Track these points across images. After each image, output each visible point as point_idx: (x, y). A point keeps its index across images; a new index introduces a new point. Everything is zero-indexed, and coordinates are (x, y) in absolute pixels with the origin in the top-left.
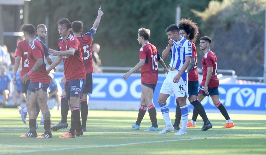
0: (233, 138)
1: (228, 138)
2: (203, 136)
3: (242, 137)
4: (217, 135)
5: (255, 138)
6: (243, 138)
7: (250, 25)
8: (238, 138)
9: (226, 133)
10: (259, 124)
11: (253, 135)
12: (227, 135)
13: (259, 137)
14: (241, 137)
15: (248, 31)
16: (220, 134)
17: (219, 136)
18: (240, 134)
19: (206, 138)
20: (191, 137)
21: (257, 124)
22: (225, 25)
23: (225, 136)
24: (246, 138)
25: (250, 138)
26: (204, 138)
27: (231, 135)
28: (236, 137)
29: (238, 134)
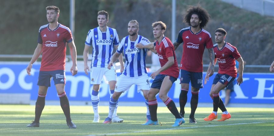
0: (137, 134)
1: (131, 134)
2: (103, 132)
3: (148, 132)
4: (118, 131)
5: (162, 133)
6: (149, 134)
7: (155, 5)
8: (143, 134)
9: (129, 129)
10: (166, 118)
11: (159, 130)
12: (130, 130)
13: (166, 132)
14: (146, 132)
15: (153, 12)
16: (122, 129)
17: (120, 132)
18: (145, 129)
19: (106, 134)
20: (88, 134)
21: (165, 118)
22: (127, 5)
23: (128, 132)
24: (152, 134)
25: (156, 133)
26: (103, 134)
27: (134, 130)
28: (140, 132)
29: (142, 129)
